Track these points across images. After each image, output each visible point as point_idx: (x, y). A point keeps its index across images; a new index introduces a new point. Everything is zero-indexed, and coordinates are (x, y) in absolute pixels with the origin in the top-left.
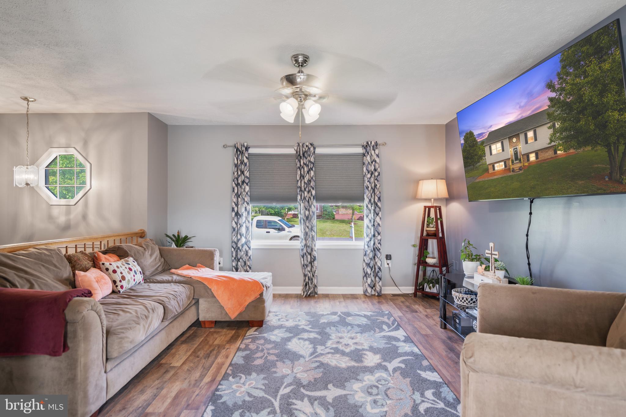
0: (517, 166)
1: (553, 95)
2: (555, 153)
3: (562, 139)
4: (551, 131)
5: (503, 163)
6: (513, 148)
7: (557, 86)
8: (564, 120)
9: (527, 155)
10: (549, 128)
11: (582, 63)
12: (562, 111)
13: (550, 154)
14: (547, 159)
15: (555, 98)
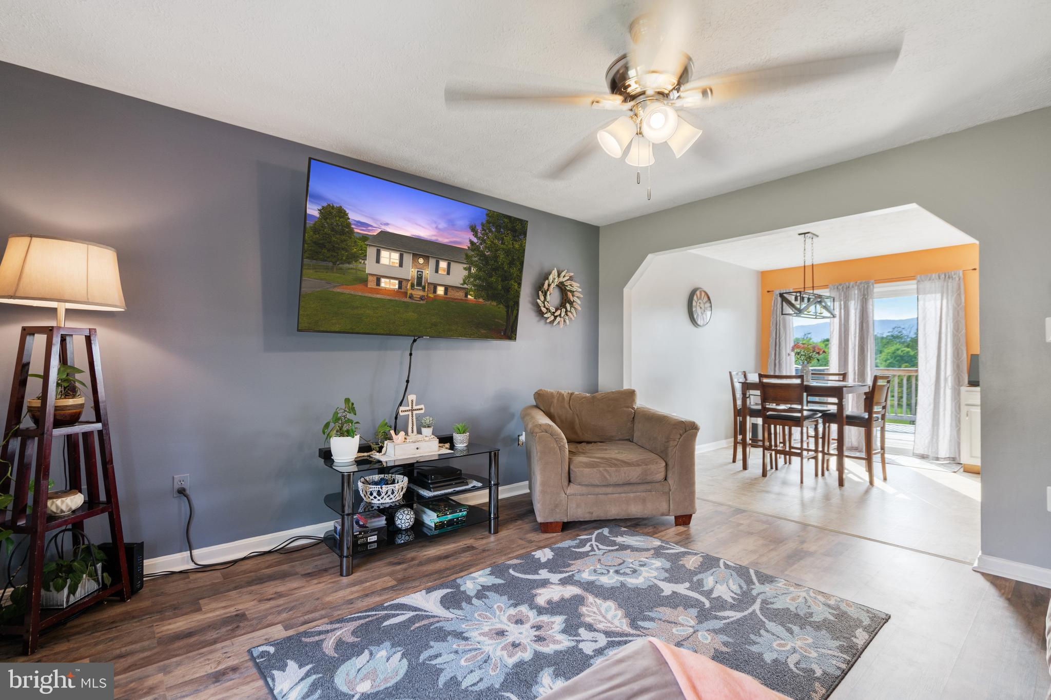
0: (418, 293)
1: (475, 240)
2: (466, 296)
3: (475, 286)
4: (466, 273)
5: (397, 282)
6: (416, 270)
7: (479, 235)
8: (479, 269)
9: (435, 287)
10: (465, 269)
11: (502, 230)
12: (480, 259)
13: (461, 295)
14: (457, 299)
15: (476, 244)
